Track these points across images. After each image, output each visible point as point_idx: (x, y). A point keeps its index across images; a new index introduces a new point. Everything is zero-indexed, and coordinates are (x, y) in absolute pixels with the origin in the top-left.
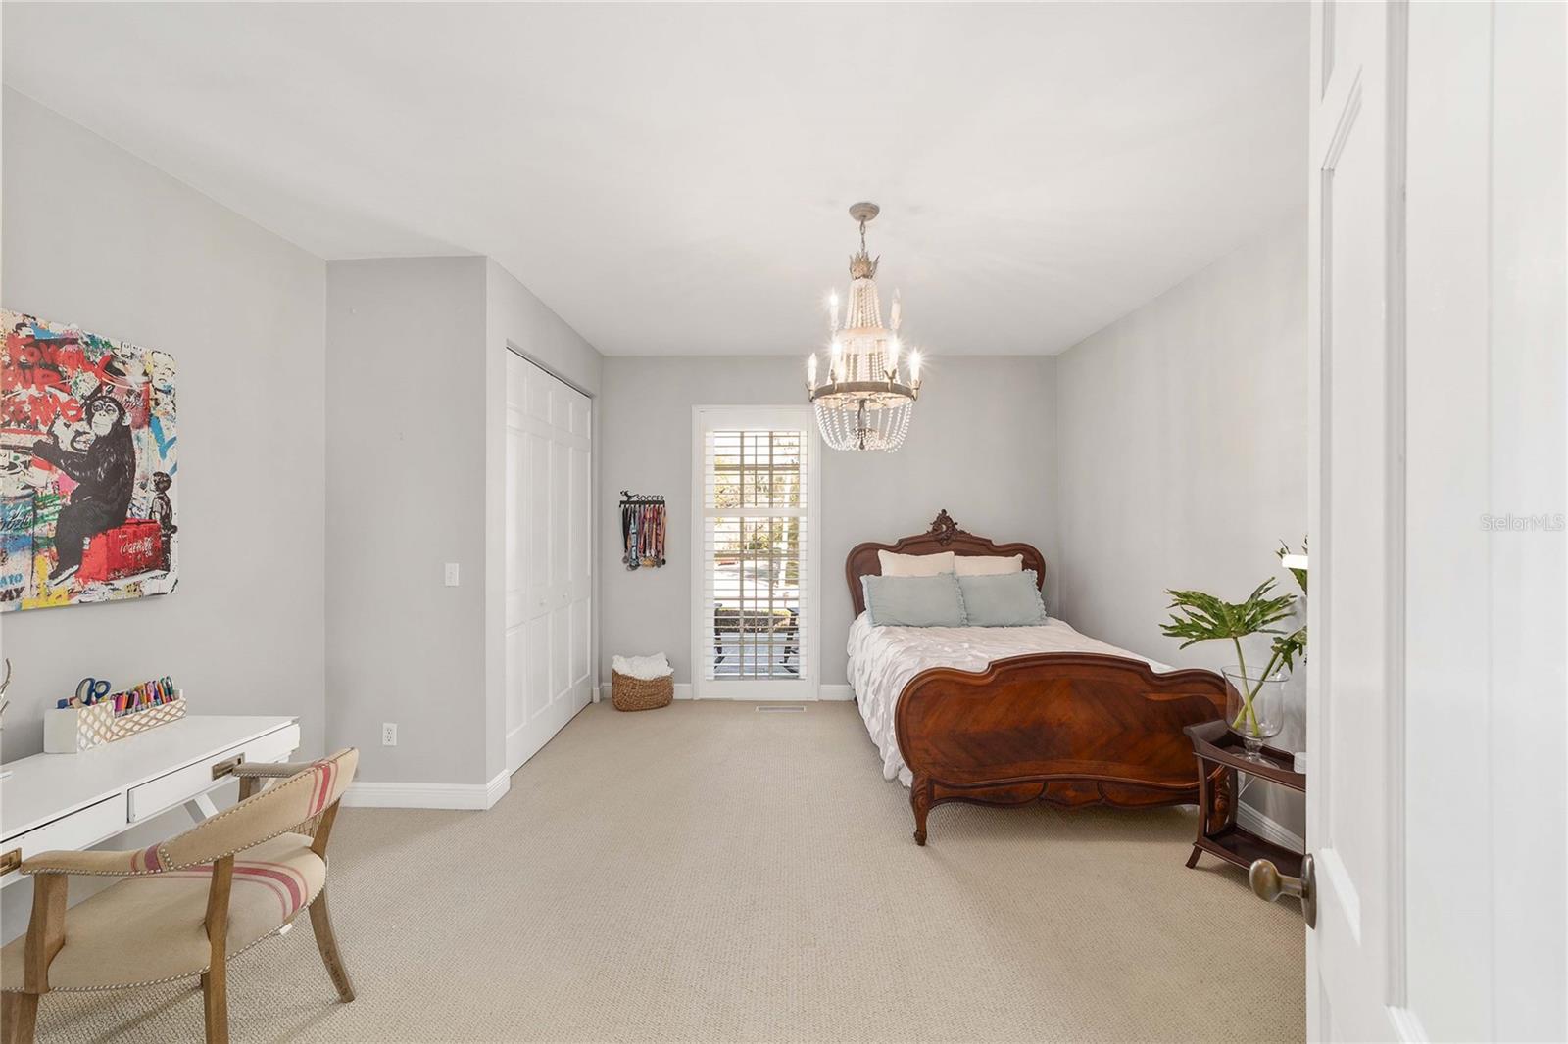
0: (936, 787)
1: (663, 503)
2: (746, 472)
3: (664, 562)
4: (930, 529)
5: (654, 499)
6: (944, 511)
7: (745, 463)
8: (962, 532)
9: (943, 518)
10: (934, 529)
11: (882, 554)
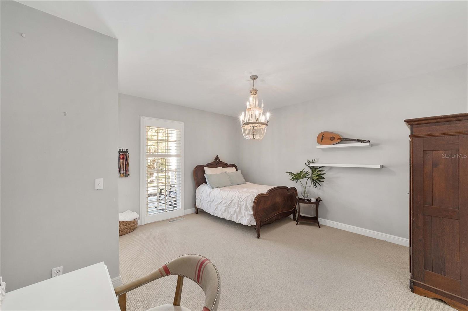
0: (261, 223)
1: (128, 152)
2: (159, 142)
3: (129, 175)
4: (214, 160)
5: (124, 150)
6: (217, 156)
7: (159, 138)
8: (221, 161)
9: (217, 158)
10: (215, 161)
11: (205, 168)
